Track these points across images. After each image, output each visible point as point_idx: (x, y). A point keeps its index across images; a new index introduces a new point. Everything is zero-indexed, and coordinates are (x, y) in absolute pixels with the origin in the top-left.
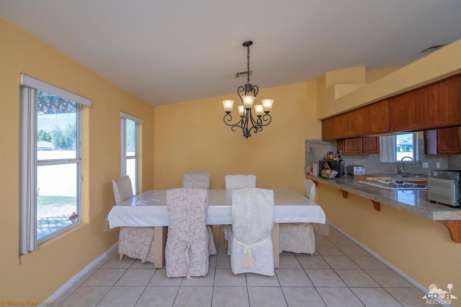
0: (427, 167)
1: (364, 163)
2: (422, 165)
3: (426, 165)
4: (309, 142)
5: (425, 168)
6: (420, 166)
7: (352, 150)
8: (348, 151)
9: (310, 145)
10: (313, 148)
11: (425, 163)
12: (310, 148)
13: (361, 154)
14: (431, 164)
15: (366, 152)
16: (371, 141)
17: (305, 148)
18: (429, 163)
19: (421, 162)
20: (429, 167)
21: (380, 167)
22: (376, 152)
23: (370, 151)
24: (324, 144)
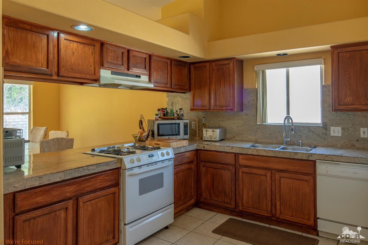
0: (340, 135)
1: (234, 124)
2: (331, 130)
3: (336, 131)
4: (170, 96)
5: (334, 137)
6: (324, 132)
8: (195, 107)
9: (171, 99)
10: (174, 104)
11: (335, 128)
13: (211, 110)
14: (348, 129)
15: (216, 108)
16: (223, 92)
17: (167, 103)
18: (342, 129)
19: (326, 125)
20: (342, 134)
21: (257, 131)
22: (229, 108)
23: (221, 106)
24: (186, 98)
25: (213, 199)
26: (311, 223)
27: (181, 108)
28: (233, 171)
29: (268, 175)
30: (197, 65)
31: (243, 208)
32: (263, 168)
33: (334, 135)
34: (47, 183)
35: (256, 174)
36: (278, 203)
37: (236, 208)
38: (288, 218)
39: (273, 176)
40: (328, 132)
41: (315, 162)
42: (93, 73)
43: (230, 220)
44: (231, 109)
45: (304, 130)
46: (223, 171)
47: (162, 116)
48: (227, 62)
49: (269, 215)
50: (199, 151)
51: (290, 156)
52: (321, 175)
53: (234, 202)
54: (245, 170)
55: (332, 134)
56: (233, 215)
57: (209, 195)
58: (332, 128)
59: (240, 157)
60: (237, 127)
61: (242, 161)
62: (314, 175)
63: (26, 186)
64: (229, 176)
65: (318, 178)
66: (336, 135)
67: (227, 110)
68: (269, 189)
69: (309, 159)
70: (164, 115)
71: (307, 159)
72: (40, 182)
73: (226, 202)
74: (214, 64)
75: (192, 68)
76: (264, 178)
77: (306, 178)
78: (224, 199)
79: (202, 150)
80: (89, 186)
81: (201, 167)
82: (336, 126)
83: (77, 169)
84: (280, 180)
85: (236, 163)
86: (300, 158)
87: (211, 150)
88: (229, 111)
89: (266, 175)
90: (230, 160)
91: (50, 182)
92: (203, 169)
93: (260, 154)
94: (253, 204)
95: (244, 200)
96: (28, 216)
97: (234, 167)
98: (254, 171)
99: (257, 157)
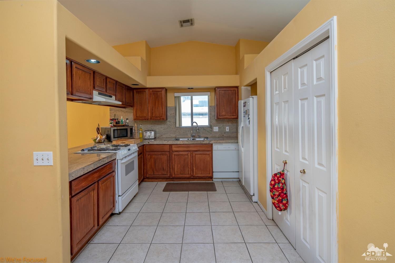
0: (218, 131)
1: (161, 128)
2: (213, 129)
3: (216, 129)
4: (113, 110)
5: (215, 132)
6: (211, 130)
7: (141, 116)
8: (137, 118)
9: (113, 112)
10: (116, 115)
11: (215, 127)
12: (114, 115)
13: (149, 120)
14: (221, 128)
15: (153, 118)
16: (157, 108)
17: (110, 115)
18: (219, 128)
19: (211, 126)
20: (218, 130)
21: (176, 131)
22: (161, 118)
23: (156, 117)
24: (127, 112)
25: (155, 174)
26: (210, 175)
27: (127, 118)
28: (169, 155)
29: (189, 154)
30: (139, 90)
31: (175, 175)
32: (186, 151)
33: (215, 131)
34: (86, 172)
35: (182, 155)
36: (194, 169)
37: (170, 176)
38: (199, 175)
39: (191, 154)
40: (212, 130)
41: (212, 144)
42: (90, 94)
43: (167, 183)
44: (163, 119)
45: (201, 129)
46: (162, 156)
47: (115, 124)
48: (160, 90)
49: (190, 176)
50: (145, 146)
51: (201, 142)
52: (215, 150)
53: (169, 173)
54: (175, 153)
55: (214, 131)
56: (168, 181)
57: (152, 172)
58: (214, 128)
59: (173, 146)
60: (163, 129)
61: (174, 149)
62: (211, 151)
63: (78, 175)
64: (166, 158)
65: (214, 152)
66: (216, 131)
67: (160, 119)
68: (189, 162)
69: (210, 143)
70: (116, 123)
71: (208, 143)
72: (83, 172)
73: (164, 174)
74: (151, 90)
75: (135, 92)
76: (187, 156)
77: (208, 153)
78: (163, 172)
79: (147, 145)
80: (104, 172)
81: (147, 155)
82: (216, 127)
83: (99, 161)
84: (195, 156)
85: (170, 150)
86: (205, 143)
87: (154, 144)
88: (162, 120)
89: (188, 155)
90: (167, 148)
91: (88, 171)
92: (148, 157)
93: (184, 144)
94: (180, 172)
95: (175, 171)
96: (78, 197)
97: (169, 153)
98: (181, 153)
99: (183, 145)
